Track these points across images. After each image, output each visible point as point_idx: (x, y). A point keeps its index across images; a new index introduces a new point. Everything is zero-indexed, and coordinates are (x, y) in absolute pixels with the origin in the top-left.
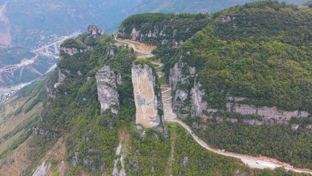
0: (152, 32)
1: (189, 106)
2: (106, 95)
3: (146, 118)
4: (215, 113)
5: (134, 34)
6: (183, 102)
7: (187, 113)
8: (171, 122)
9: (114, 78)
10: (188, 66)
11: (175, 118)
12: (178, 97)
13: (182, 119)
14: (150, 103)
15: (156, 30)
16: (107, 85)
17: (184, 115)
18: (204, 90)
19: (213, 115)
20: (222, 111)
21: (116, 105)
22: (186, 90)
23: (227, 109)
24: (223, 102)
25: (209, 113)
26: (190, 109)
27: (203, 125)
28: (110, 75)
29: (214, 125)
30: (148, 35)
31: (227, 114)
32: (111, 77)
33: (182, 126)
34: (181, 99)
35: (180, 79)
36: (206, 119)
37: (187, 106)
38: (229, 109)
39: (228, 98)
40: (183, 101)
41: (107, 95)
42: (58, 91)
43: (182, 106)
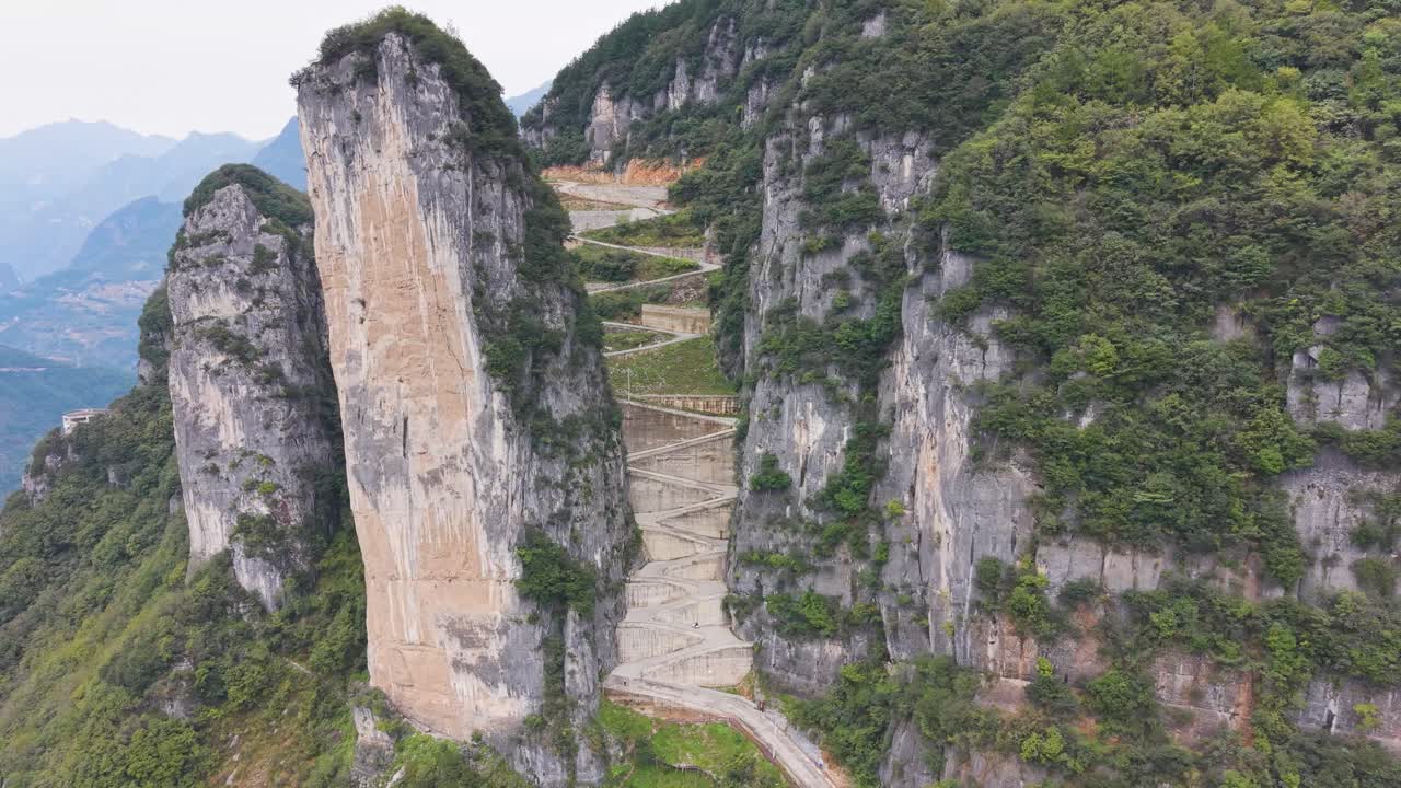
0: (695, 74)
1: (861, 551)
2: (215, 430)
3: (427, 634)
4: (1138, 606)
5: (601, 125)
6: (806, 512)
7: (842, 625)
8: (684, 711)
9: (276, 291)
10: (862, 140)
11: (732, 680)
12: (770, 462)
13: (791, 691)
14: (450, 463)
15: (718, 52)
16: (220, 347)
17: (812, 649)
18: (1001, 316)
19: (1105, 629)
20: (1237, 588)
21: (270, 520)
22: (833, 376)
23: (1310, 562)
24: (1237, 457)
25: (1052, 598)
26: (876, 586)
27: (978, 762)
28: (246, 262)
29: (1121, 760)
30: (670, 95)
31: (1304, 624)
32: (256, 282)
33: (779, 769)
34: (796, 476)
35: (786, 277)
36: (1020, 684)
37: (844, 551)
38: (1330, 562)
39: (1310, 404)
40: (808, 503)
41: (222, 435)
42: (77, 458)
43: (798, 556)
